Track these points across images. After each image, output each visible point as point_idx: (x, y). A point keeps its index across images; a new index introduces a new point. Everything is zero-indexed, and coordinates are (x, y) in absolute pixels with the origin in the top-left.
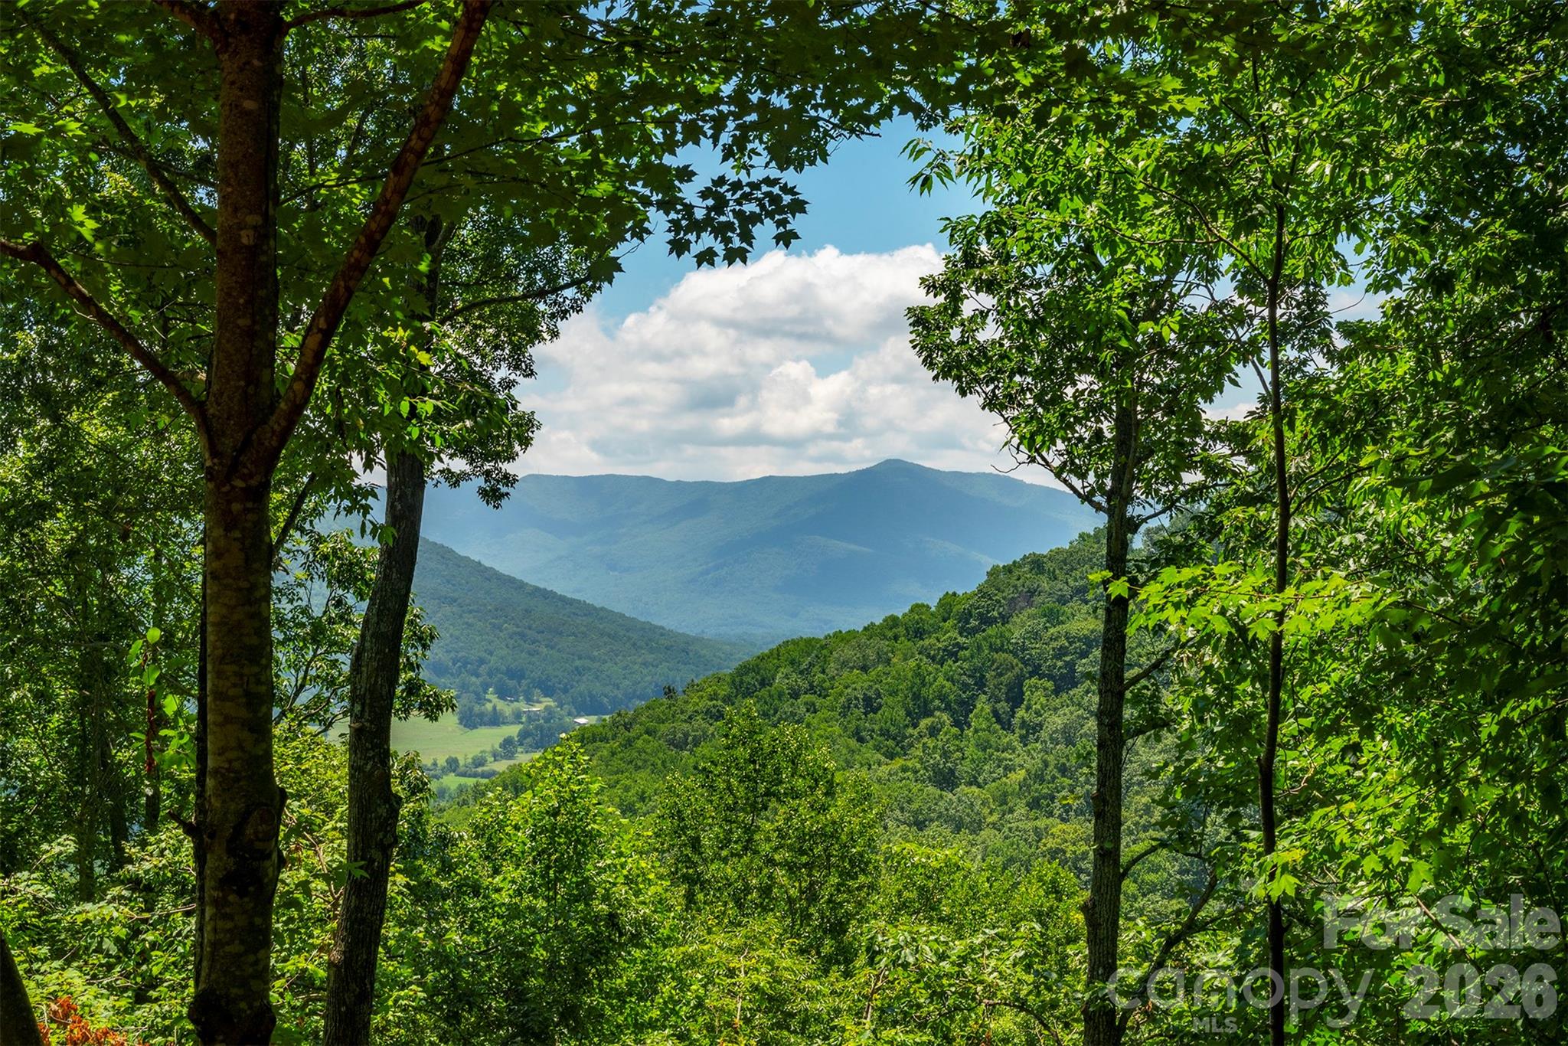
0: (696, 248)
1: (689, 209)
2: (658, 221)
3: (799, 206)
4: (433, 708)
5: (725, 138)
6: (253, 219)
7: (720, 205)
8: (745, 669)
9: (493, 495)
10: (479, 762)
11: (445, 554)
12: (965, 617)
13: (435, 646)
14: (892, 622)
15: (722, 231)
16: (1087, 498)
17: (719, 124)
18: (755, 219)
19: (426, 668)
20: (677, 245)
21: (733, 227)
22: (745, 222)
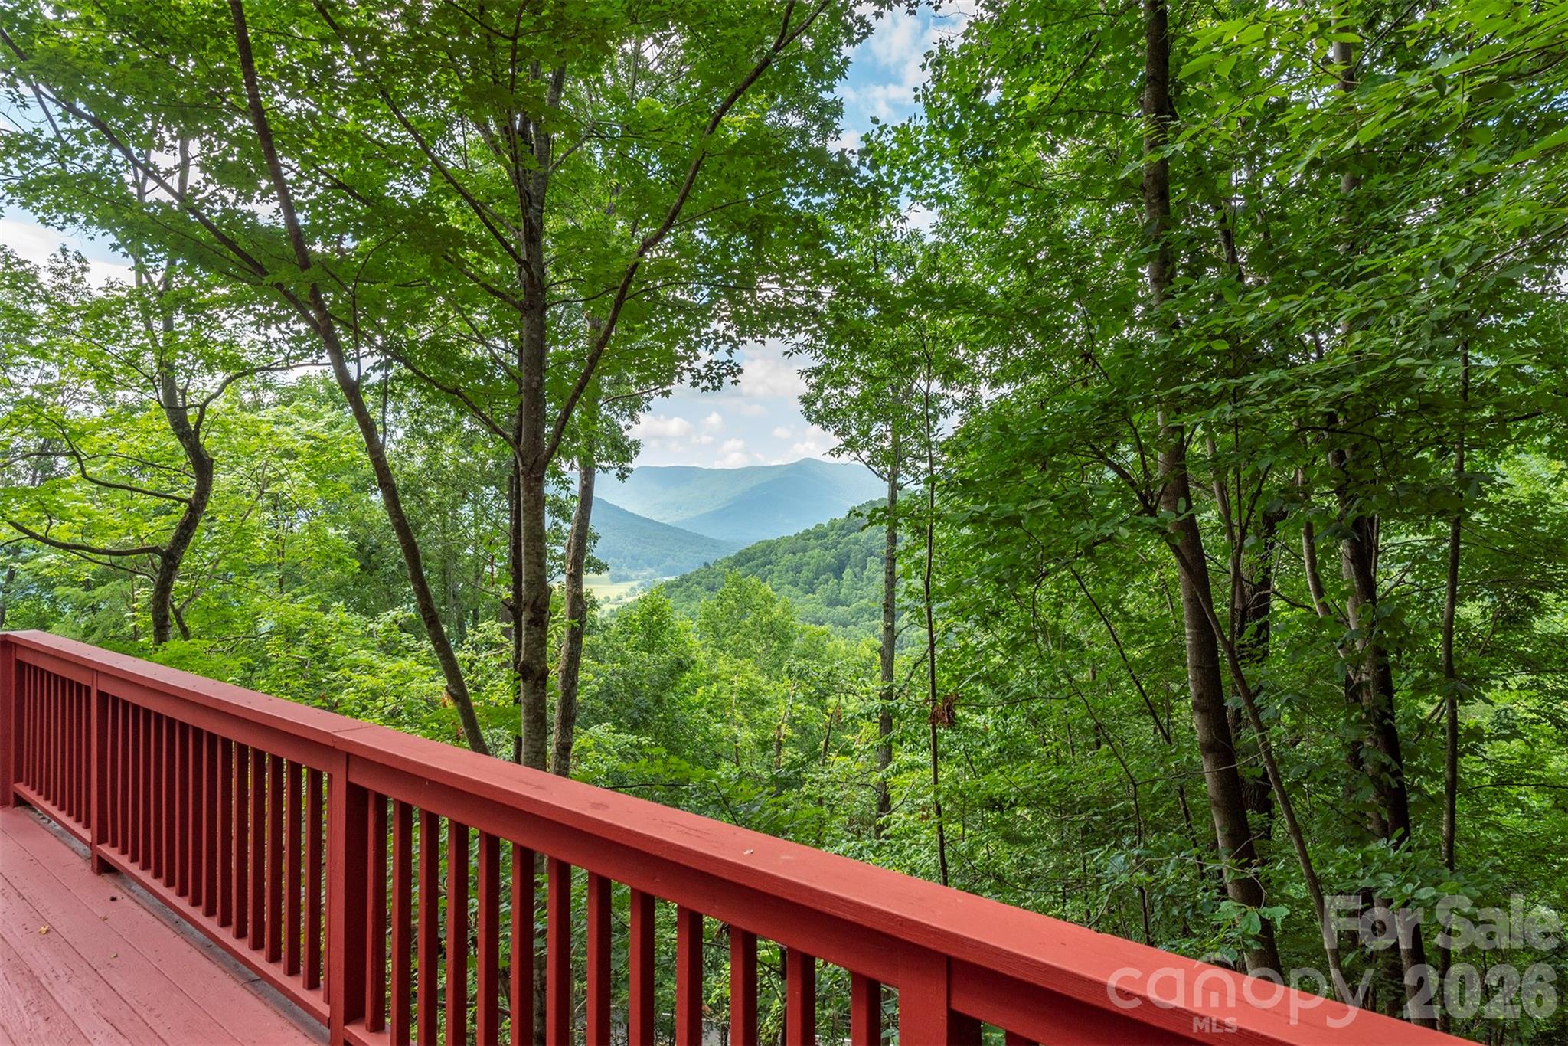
0: (702, 385)
1: (699, 371)
2: (687, 376)
3: (740, 371)
4: (599, 568)
5: (710, 347)
6: (537, 378)
7: (711, 369)
8: (740, 554)
9: (622, 477)
10: (620, 598)
11: (603, 503)
12: (842, 528)
13: (599, 541)
14: (808, 532)
15: (711, 380)
16: (880, 475)
17: (708, 342)
18: (724, 375)
19: (597, 551)
20: (694, 385)
21: (715, 378)
22: (720, 376)
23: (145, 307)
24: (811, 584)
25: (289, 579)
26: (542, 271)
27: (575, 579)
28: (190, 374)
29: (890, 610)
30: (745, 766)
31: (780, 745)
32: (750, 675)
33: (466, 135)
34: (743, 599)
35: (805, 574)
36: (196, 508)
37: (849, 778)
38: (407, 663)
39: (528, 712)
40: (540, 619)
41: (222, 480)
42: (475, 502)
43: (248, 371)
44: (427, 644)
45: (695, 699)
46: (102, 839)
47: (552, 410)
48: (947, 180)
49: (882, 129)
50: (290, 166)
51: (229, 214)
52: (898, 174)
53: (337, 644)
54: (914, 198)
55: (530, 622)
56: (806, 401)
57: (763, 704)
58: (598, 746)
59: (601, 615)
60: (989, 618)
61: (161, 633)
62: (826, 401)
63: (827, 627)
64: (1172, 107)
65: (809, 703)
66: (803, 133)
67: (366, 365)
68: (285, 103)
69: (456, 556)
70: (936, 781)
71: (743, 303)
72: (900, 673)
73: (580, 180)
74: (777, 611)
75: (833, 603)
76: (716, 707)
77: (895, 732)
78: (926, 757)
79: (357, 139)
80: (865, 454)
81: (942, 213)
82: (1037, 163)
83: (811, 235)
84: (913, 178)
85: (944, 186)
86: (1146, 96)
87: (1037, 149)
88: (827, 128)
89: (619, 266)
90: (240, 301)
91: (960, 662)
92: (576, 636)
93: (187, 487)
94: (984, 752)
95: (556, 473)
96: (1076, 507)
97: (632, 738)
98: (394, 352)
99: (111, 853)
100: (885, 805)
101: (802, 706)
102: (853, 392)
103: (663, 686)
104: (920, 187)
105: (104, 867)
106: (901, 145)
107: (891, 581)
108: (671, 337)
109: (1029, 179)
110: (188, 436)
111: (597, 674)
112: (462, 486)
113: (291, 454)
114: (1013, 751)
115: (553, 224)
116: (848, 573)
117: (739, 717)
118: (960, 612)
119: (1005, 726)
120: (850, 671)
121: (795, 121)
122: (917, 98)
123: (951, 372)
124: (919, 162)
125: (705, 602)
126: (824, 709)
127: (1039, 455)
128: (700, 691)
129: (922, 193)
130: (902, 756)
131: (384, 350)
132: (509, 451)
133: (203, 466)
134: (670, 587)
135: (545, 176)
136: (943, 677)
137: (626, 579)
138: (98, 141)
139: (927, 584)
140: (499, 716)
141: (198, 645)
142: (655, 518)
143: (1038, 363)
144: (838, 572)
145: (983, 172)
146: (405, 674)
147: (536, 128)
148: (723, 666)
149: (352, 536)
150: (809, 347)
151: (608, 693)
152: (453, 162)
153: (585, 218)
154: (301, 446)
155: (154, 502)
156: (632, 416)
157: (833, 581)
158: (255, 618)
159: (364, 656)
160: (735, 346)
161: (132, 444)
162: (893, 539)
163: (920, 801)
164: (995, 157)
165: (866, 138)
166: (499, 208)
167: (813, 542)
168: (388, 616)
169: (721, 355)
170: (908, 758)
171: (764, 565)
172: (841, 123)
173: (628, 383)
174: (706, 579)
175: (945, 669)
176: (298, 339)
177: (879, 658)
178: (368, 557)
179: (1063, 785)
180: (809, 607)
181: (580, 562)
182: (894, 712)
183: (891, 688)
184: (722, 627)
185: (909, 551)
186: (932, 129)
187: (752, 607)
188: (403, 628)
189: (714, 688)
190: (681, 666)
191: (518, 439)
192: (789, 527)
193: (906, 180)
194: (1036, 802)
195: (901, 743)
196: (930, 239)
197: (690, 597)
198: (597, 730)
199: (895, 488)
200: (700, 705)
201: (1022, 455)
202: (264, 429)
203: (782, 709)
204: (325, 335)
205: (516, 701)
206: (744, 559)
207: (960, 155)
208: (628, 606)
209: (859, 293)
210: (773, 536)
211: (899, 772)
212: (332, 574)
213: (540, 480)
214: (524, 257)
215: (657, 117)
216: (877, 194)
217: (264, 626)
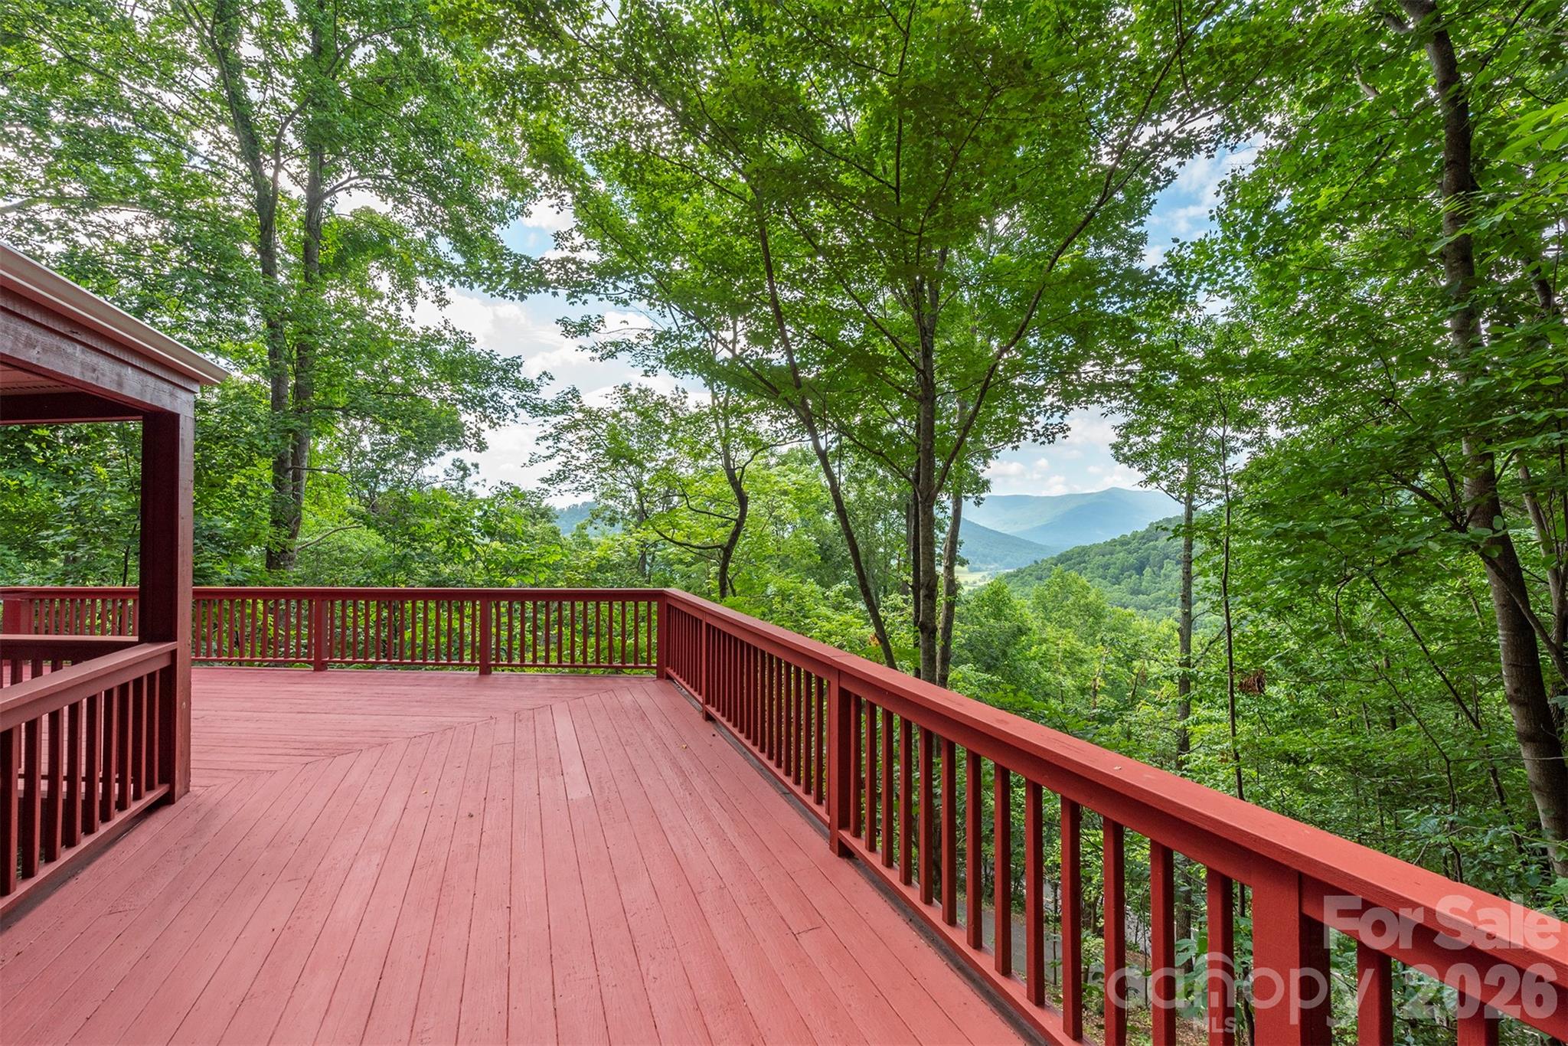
0: (1041, 441)
2: (1029, 435)
3: (1069, 429)
4: (963, 563)
6: (928, 442)
7: (1047, 429)
8: (1062, 555)
9: (978, 504)
10: (975, 583)
11: (967, 521)
12: (1143, 537)
14: (1114, 540)
16: (1177, 500)
17: (1045, 411)
18: (1056, 433)
19: (961, 552)
20: (1035, 441)
21: (1049, 436)
22: (1053, 434)
23: (716, 418)
24: (1117, 578)
25: (784, 564)
26: (932, 374)
27: (950, 569)
28: (737, 450)
29: (1187, 601)
30: (1069, 704)
31: (1096, 692)
32: (1070, 640)
33: (886, 296)
34: (1065, 588)
35: (1111, 571)
36: (740, 523)
37: (1153, 722)
38: (848, 617)
39: (925, 653)
40: (931, 596)
41: (751, 507)
42: (885, 520)
43: (766, 447)
44: (861, 606)
45: (1031, 653)
46: (708, 702)
47: (939, 463)
48: (1240, 274)
49: (1181, 246)
50: (790, 330)
51: (759, 362)
52: (1196, 277)
53: (809, 603)
54: (1209, 292)
55: (926, 596)
56: (1116, 447)
57: (1082, 661)
58: (964, 679)
59: (964, 592)
60: (1282, 610)
61: (723, 594)
62: (1131, 447)
63: (1129, 610)
64: (1473, 181)
65: (1118, 665)
66: (1115, 260)
67: (828, 440)
68: (787, 295)
69: (874, 553)
70: (1234, 734)
71: (1071, 383)
72: (1196, 649)
73: (956, 313)
74: (1092, 597)
75: (1135, 592)
76: (1045, 660)
77: (1193, 692)
78: (1225, 714)
79: (825, 309)
80: (1164, 484)
81: (1233, 301)
82: (1328, 249)
83: (1123, 330)
84: (1209, 278)
85: (1238, 279)
86: (1446, 177)
87: (1326, 239)
88: (1133, 253)
89: (983, 367)
90: (762, 408)
91: (1254, 644)
92: (950, 606)
93: (734, 513)
94: (1278, 716)
95: (940, 503)
96: (1382, 525)
97: (987, 676)
98: (843, 430)
99: (712, 710)
100: (1184, 745)
101: (1113, 666)
102: (1155, 439)
103: (1008, 644)
104: (1216, 283)
105: (709, 718)
106: (1198, 255)
107: (1188, 578)
108: (1018, 409)
109: (1319, 264)
110: (735, 483)
111: (963, 632)
112: (878, 509)
113: (785, 493)
114: (1304, 718)
115: (939, 344)
116: (1148, 571)
117: (1064, 669)
118: (1256, 605)
119: (1298, 698)
120: (1154, 644)
121: (1107, 252)
122: (1212, 218)
123: (1244, 421)
124: (1215, 264)
125: (1036, 588)
126: (1130, 670)
127: (1340, 483)
128: (1034, 649)
129: (1218, 287)
130: (1200, 711)
131: (838, 430)
132: (909, 490)
133: (743, 501)
134: (1008, 576)
135: (935, 316)
136: (1237, 656)
137: (979, 570)
138: (699, 330)
139: (1225, 583)
140: (905, 654)
141: (740, 599)
142: (999, 530)
143: (1328, 407)
144: (1140, 570)
145: (1274, 265)
146: (849, 625)
147: (930, 286)
148: (1050, 632)
149: (817, 541)
150: (1121, 409)
151: (970, 645)
152: (878, 314)
153: (957, 338)
154: (791, 488)
155: (720, 520)
156: (985, 463)
157: (1135, 577)
158: (766, 585)
159: (823, 610)
160: (1067, 413)
161: (709, 488)
162: (1189, 547)
163: (1218, 747)
164: (1287, 251)
165: (1169, 255)
166: (905, 339)
167: (1118, 548)
168: (837, 588)
169: (1056, 419)
170: (1206, 713)
171: (1079, 563)
172: (1144, 249)
173: (983, 442)
174: (1037, 571)
175: (1239, 648)
176: (791, 428)
177: (1177, 635)
178: (826, 552)
179: (1360, 752)
180: (1116, 595)
181: (952, 559)
182: (1194, 677)
183: (1189, 659)
184: (1050, 605)
185: (1206, 555)
186: (1226, 238)
187: (1072, 593)
188: (845, 595)
189: (1044, 647)
190: (1021, 631)
191: (917, 480)
192: (1101, 536)
193: (1204, 280)
194: (1332, 760)
195: (1200, 701)
196: (1221, 321)
197: (1024, 584)
198: (964, 668)
199: (1190, 509)
200: (1033, 659)
201: (1321, 484)
202: (773, 479)
203: (1097, 667)
204: (808, 423)
205: (916, 645)
206: (1064, 559)
207: (1252, 254)
208: (982, 589)
209: (1164, 368)
210: (1086, 543)
211: (1198, 723)
212: (804, 562)
213: (931, 507)
214: (922, 367)
215: (1007, 265)
216: (1180, 294)
217: (771, 589)
